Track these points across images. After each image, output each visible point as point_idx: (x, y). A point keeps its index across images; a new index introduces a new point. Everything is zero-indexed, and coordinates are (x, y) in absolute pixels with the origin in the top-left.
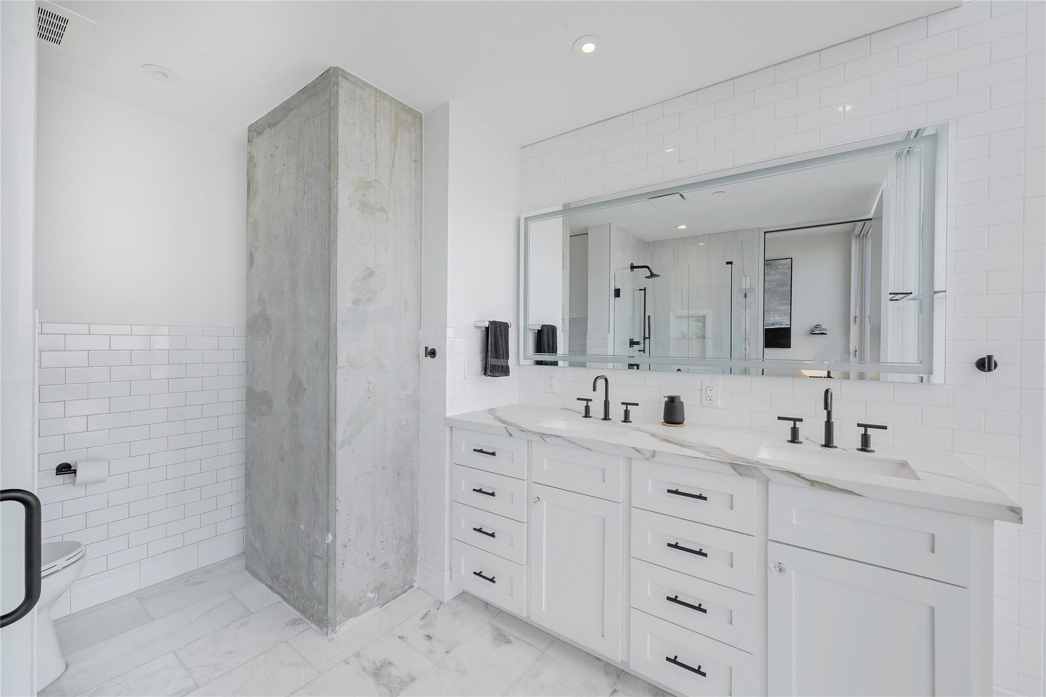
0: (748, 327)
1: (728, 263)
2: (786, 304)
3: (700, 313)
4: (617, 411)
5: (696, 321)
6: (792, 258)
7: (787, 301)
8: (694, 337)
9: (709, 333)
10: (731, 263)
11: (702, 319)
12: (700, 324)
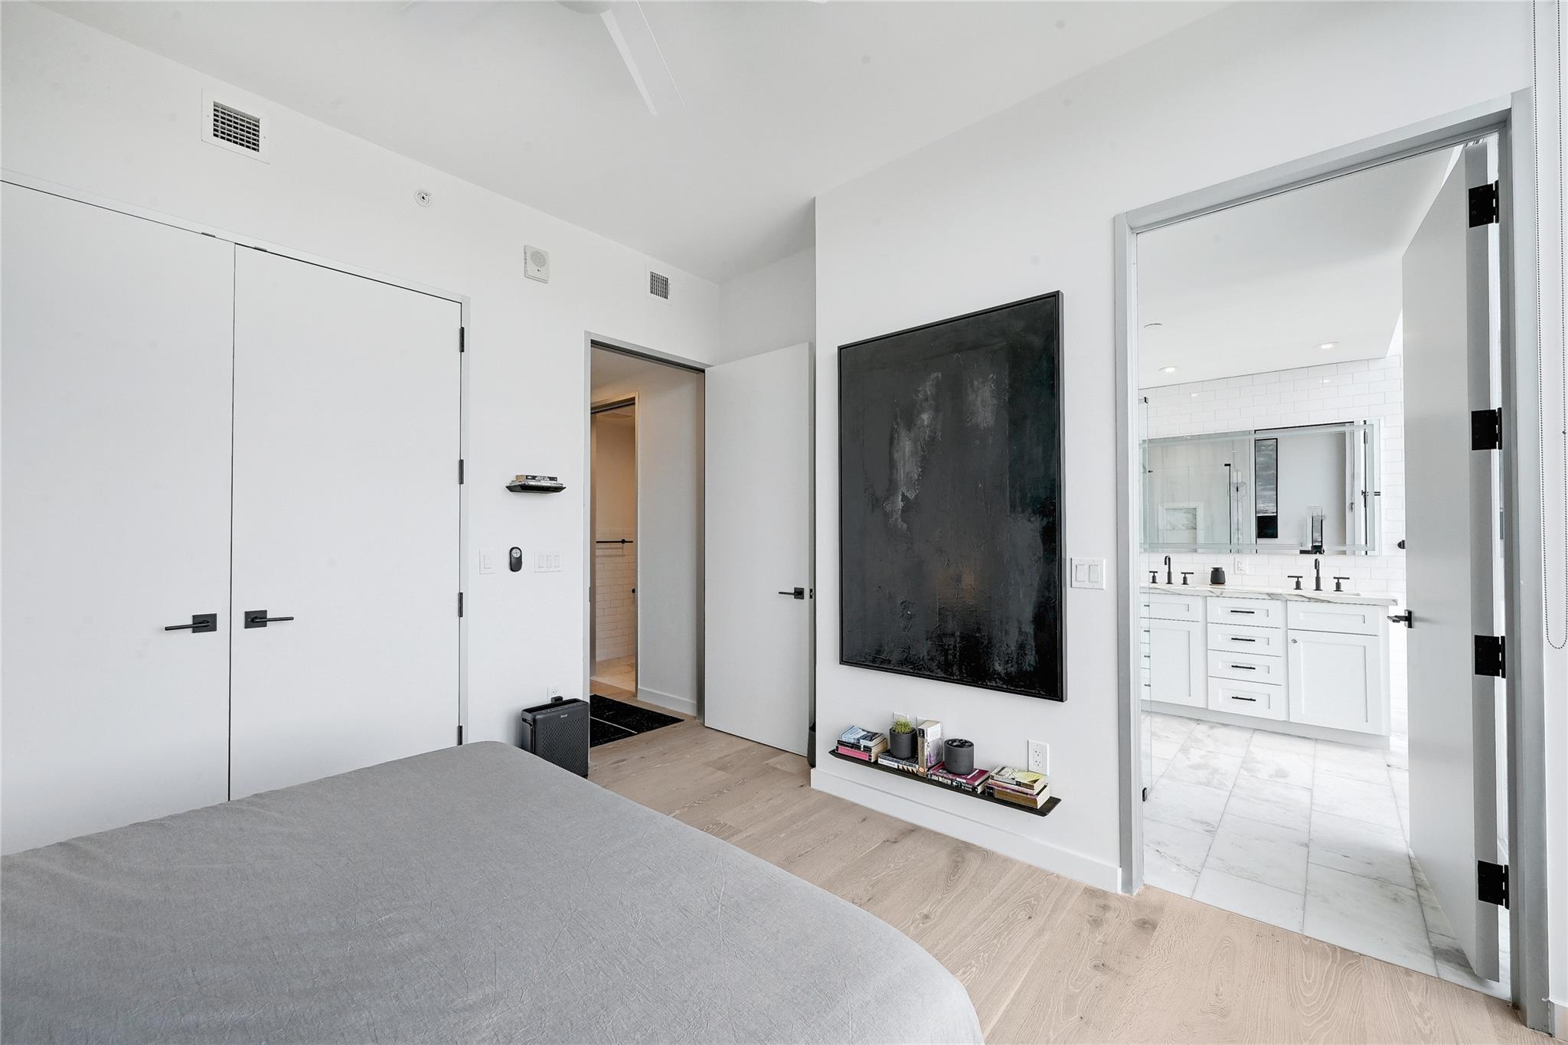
0: (1240, 519)
1: (1226, 465)
2: (1271, 490)
3: (1192, 505)
4: (1177, 578)
5: (1185, 513)
6: (1277, 439)
7: (1272, 486)
8: (1183, 528)
9: (1200, 525)
10: (1229, 465)
11: (1193, 512)
12: (1190, 516)
